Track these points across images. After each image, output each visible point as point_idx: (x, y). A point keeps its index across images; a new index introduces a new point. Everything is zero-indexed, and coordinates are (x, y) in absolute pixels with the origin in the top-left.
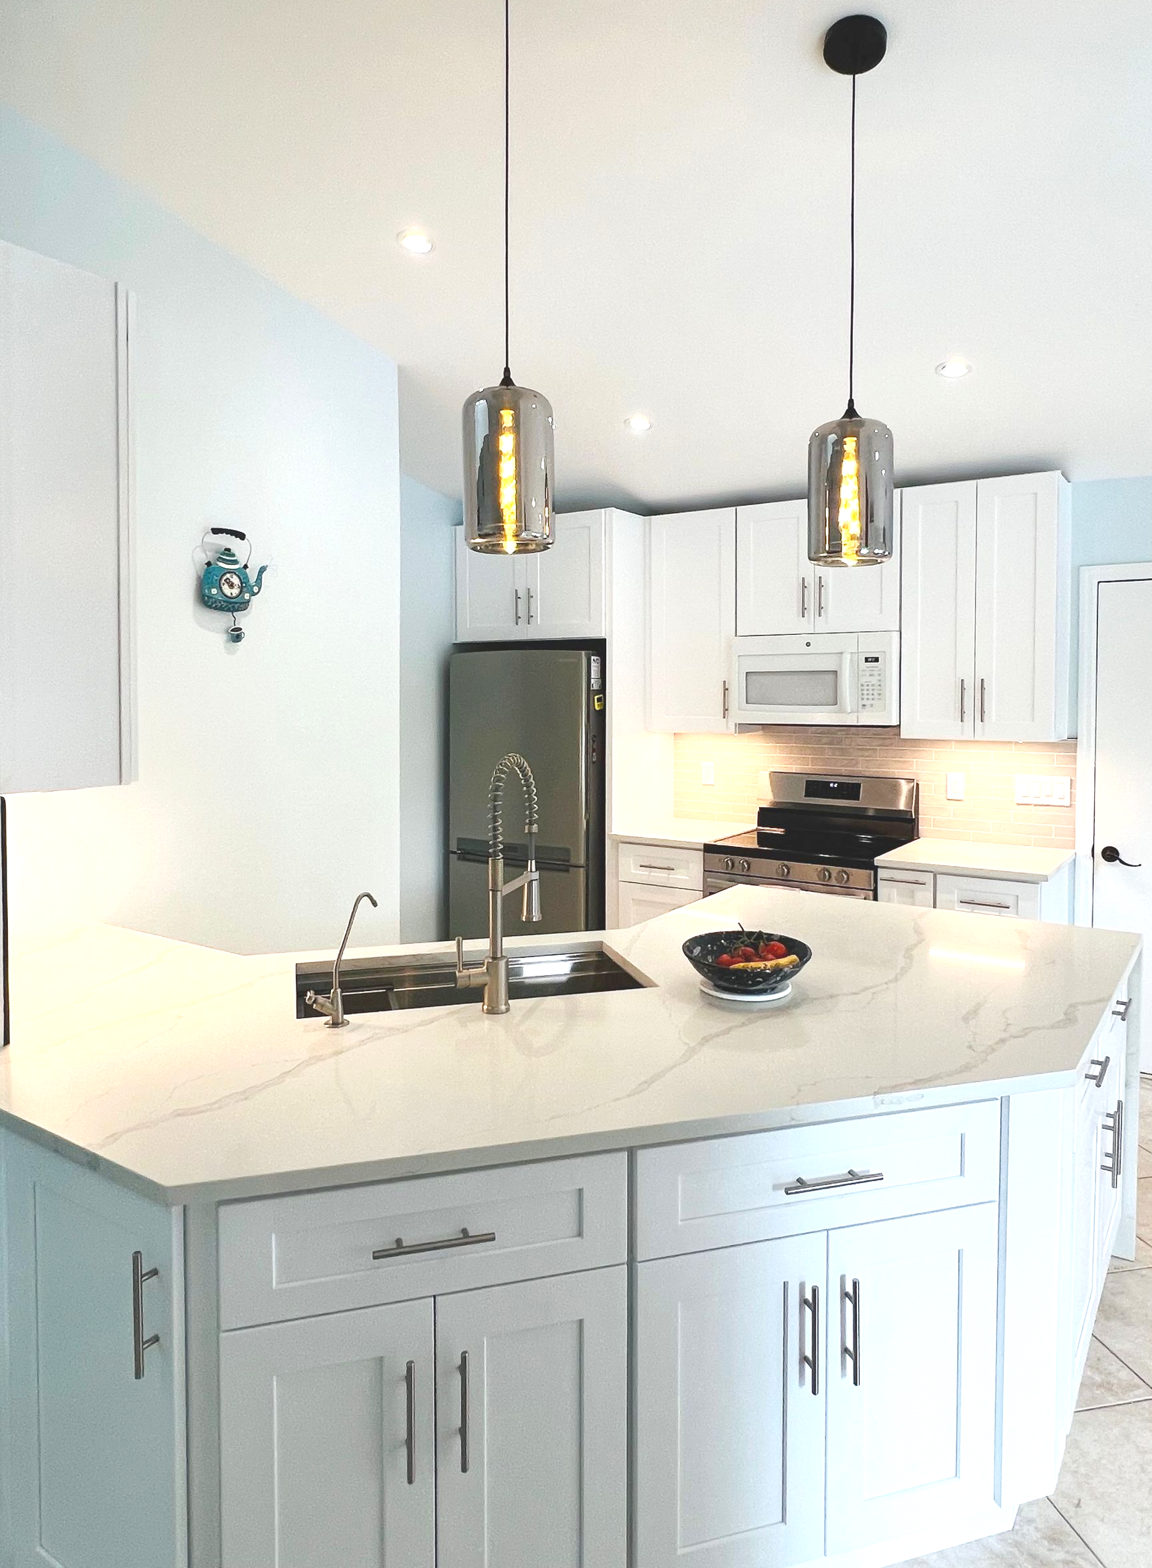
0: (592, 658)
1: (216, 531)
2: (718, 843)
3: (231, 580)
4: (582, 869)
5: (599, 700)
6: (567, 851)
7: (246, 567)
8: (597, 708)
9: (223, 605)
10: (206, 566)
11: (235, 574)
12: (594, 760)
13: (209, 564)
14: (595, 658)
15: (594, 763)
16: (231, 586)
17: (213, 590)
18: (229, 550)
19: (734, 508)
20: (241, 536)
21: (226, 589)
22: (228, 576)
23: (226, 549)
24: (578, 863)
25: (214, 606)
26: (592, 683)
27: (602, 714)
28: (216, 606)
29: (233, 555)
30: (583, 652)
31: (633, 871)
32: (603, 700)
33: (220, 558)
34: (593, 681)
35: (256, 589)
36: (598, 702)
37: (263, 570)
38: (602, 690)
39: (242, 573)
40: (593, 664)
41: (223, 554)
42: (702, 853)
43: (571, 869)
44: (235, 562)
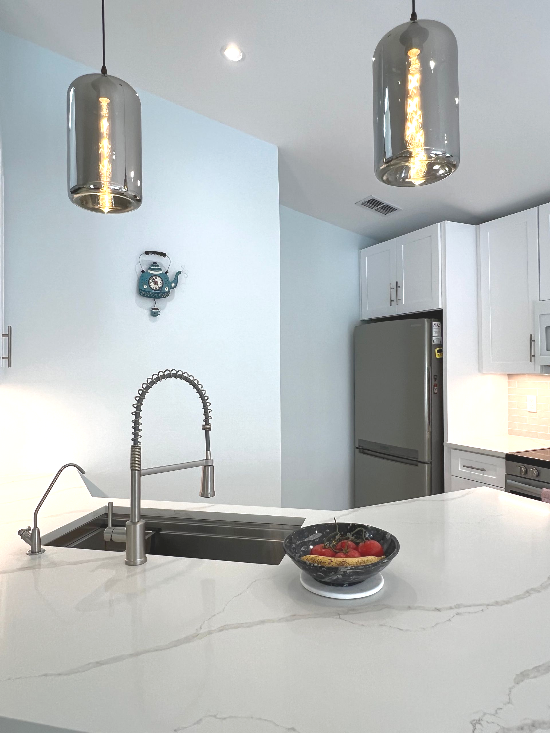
0: (434, 323)
1: (147, 253)
2: (517, 454)
3: (156, 280)
4: (426, 465)
5: (438, 351)
6: (417, 452)
7: (167, 272)
8: (437, 357)
9: (151, 294)
10: (142, 273)
11: (159, 277)
12: (436, 391)
13: (143, 272)
14: (436, 323)
15: (435, 394)
16: (156, 283)
17: (144, 286)
18: (156, 263)
19: (537, 207)
20: (164, 255)
21: (152, 285)
22: (154, 278)
23: (154, 263)
24: (425, 461)
25: (145, 295)
26: (433, 340)
27: (440, 361)
28: (147, 295)
29: (158, 266)
30: (426, 319)
31: (460, 469)
32: (441, 351)
33: (150, 268)
34: (434, 339)
35: (173, 285)
36: (438, 353)
37: (179, 273)
38: (441, 345)
39: (164, 276)
40: (434, 327)
41: (152, 265)
42: (505, 460)
43: (420, 465)
44: (160, 270)
